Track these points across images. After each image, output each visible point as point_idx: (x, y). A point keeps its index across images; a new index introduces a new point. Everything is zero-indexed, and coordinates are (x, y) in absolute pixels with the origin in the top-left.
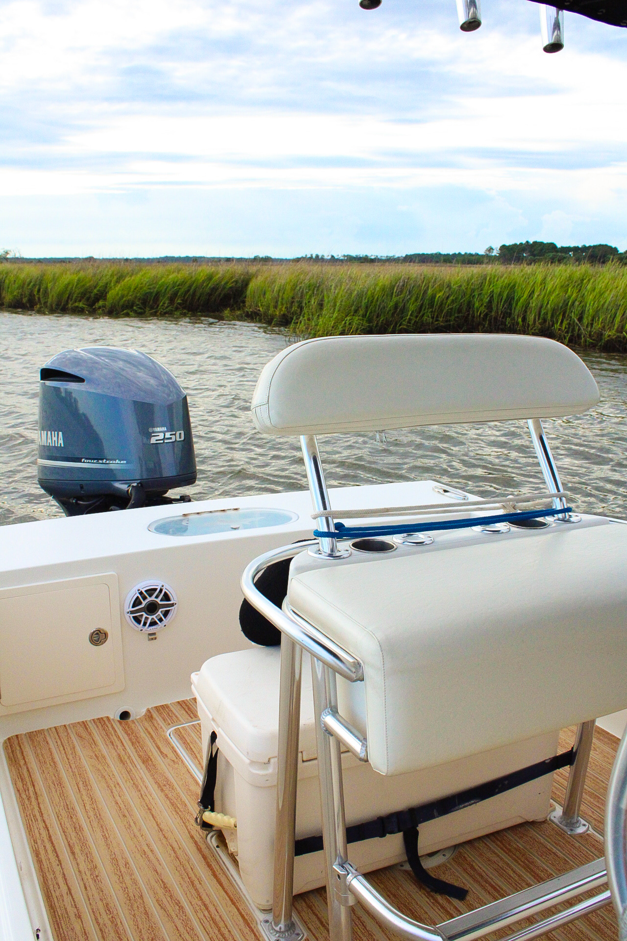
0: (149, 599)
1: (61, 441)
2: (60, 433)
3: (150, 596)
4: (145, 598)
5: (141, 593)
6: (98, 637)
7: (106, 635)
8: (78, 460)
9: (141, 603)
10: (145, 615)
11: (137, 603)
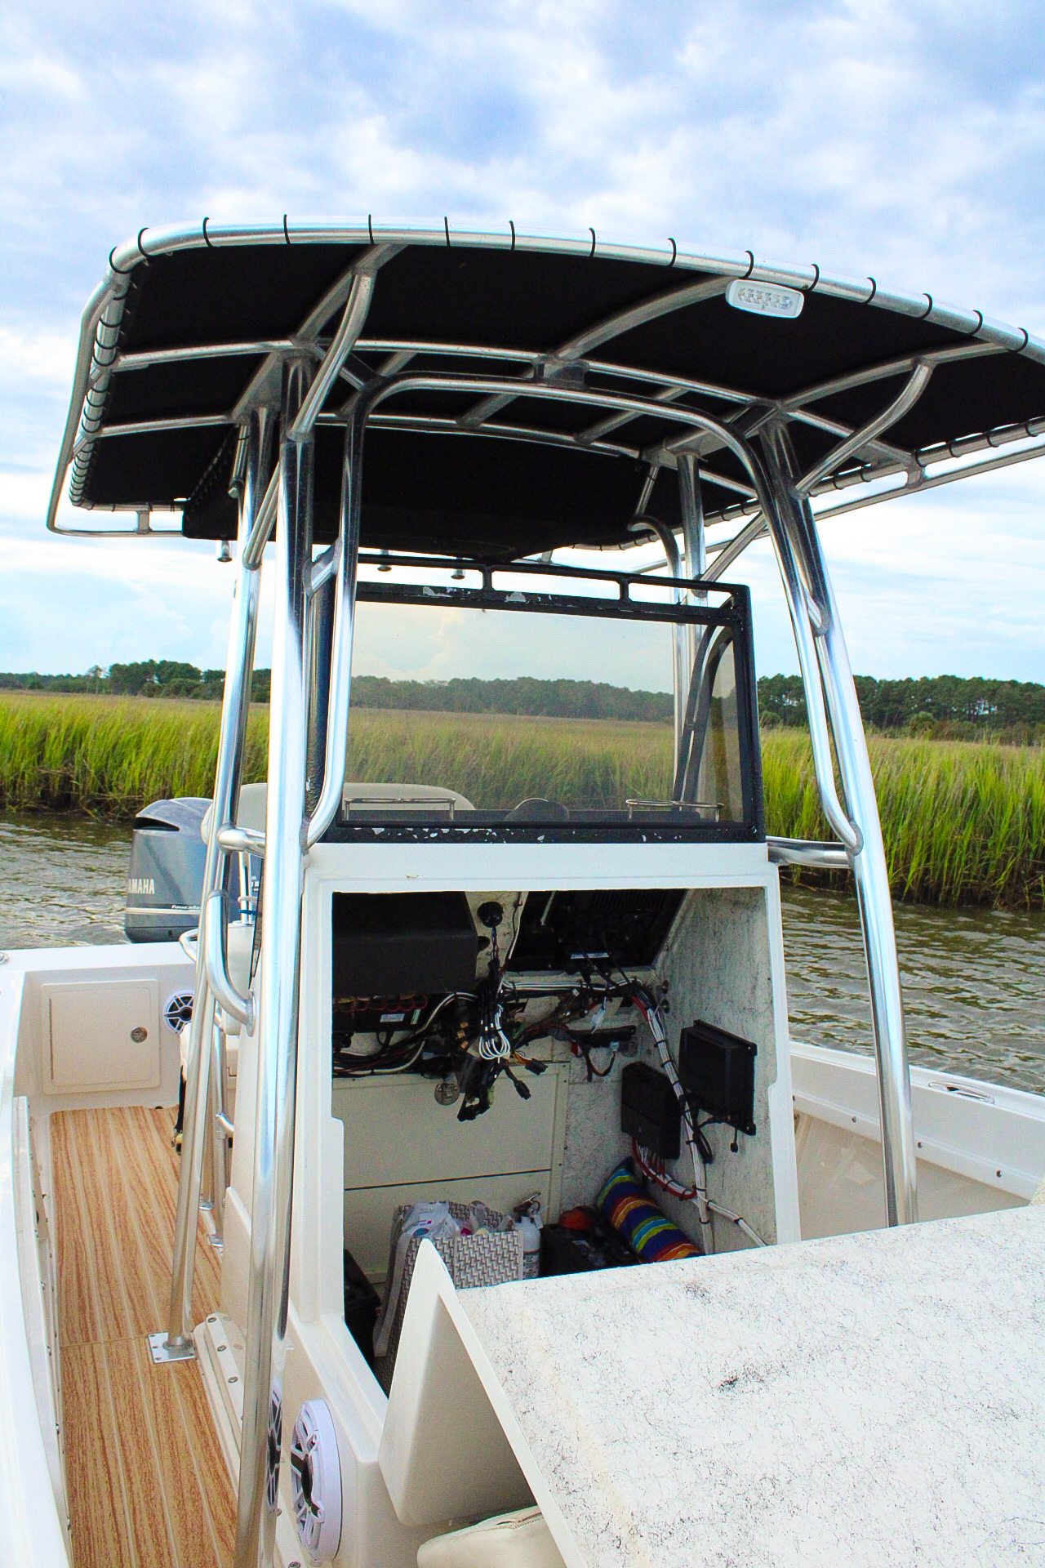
0: (184, 1006)
1: (152, 889)
2: (152, 881)
3: (186, 1003)
4: (181, 1005)
5: (178, 1000)
6: (139, 1035)
7: (145, 1034)
8: (169, 907)
9: (177, 1009)
10: (180, 1020)
11: (173, 1007)
